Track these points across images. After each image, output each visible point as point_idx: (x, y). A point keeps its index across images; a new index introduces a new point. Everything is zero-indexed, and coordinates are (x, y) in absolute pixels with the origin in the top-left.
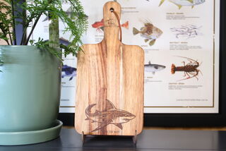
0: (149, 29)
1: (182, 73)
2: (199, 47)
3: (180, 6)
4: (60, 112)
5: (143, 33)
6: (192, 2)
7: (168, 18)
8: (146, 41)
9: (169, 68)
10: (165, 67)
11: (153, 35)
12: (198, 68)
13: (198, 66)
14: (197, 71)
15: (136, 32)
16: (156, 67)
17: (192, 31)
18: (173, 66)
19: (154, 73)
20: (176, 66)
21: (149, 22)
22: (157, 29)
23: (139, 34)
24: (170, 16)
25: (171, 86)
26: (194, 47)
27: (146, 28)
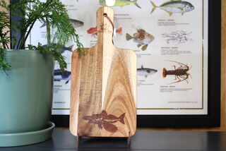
0: (141, 34)
1: (173, 77)
2: (189, 52)
3: (171, 14)
4: (52, 114)
5: (136, 38)
6: (182, 10)
7: (159, 24)
8: (139, 46)
9: (160, 72)
10: (156, 71)
11: (146, 41)
12: (188, 72)
13: (188, 70)
14: (187, 75)
15: (129, 37)
16: (149, 70)
17: (182, 37)
18: (164, 70)
19: (146, 76)
20: (167, 70)
21: (141, 28)
22: (149, 35)
23: (132, 40)
24: (161, 22)
25: (163, 89)
26: (184, 52)
27: (138, 34)
